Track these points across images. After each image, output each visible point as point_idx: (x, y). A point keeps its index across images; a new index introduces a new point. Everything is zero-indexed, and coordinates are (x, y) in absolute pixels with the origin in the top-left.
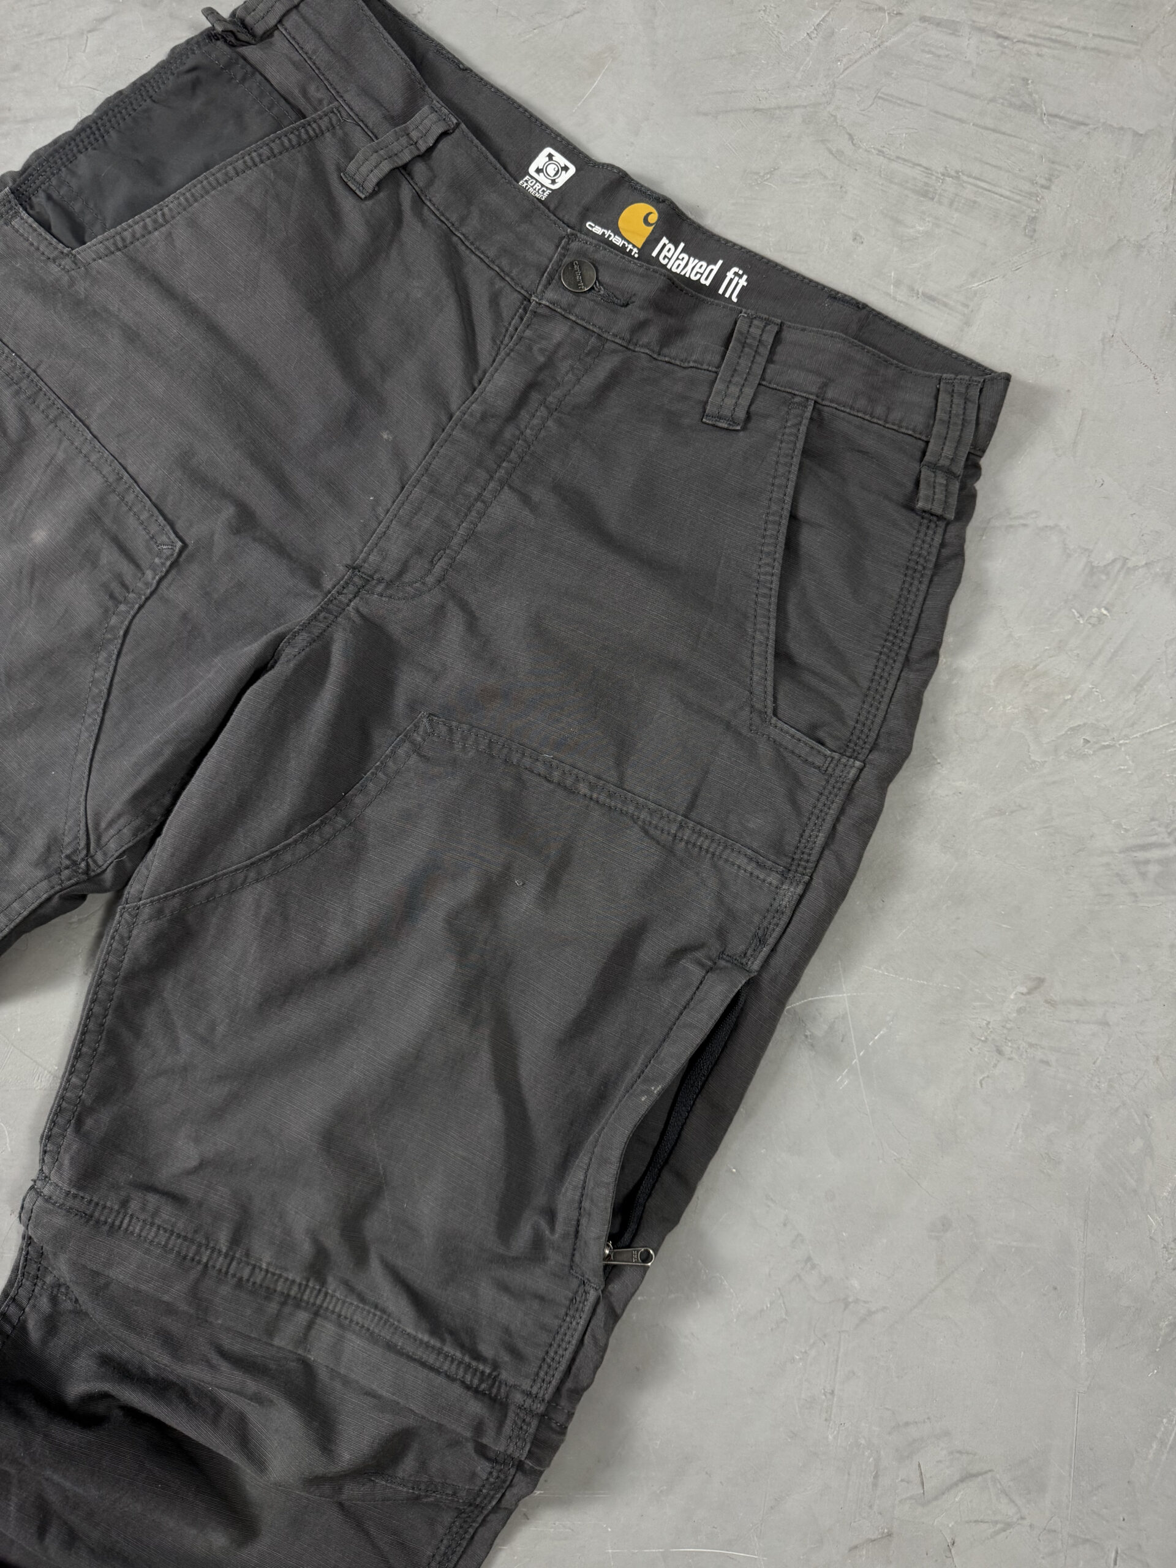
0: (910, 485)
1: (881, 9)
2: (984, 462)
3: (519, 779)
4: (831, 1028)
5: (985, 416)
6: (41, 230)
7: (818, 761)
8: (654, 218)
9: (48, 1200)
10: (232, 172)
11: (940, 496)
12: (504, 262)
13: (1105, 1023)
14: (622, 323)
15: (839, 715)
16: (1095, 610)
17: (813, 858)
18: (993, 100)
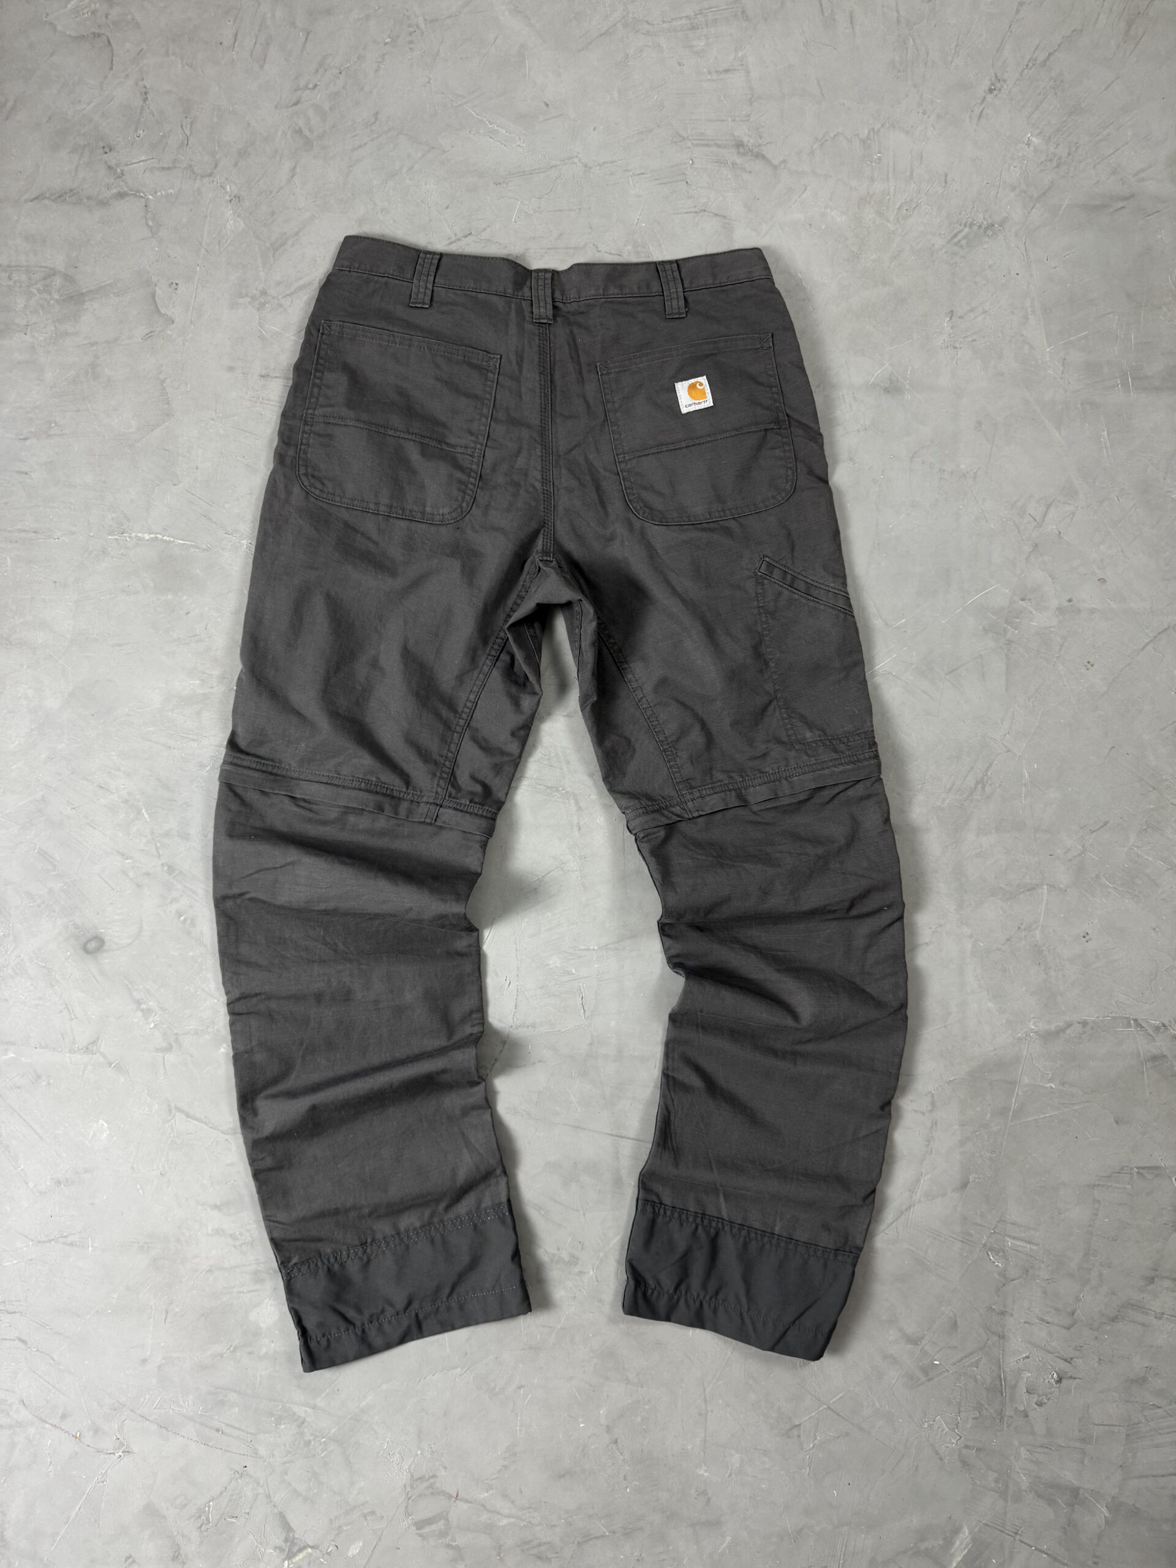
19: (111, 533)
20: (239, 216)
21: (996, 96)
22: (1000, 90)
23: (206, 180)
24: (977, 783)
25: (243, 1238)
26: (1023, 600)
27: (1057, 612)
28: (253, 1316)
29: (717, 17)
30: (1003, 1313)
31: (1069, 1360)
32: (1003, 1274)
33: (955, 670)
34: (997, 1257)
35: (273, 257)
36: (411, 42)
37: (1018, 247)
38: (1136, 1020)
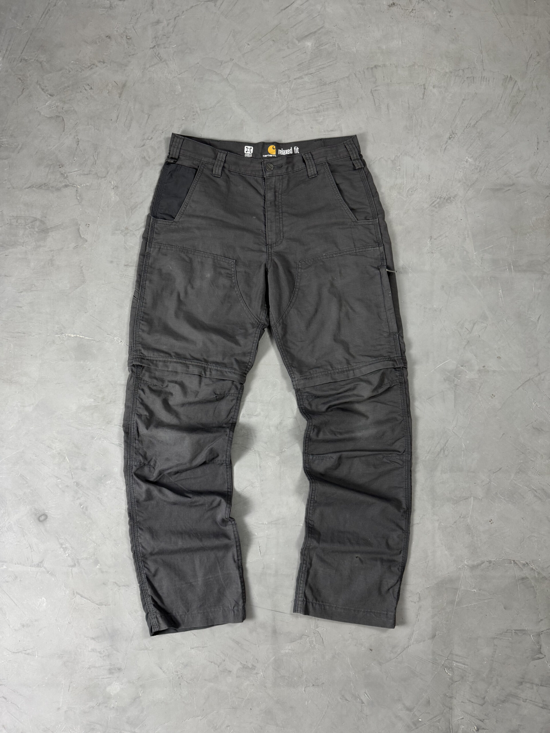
0: (352, 166)
1: (286, 82)
2: (361, 153)
3: (323, 262)
4: (402, 268)
5: (357, 145)
6: (165, 220)
7: (371, 223)
8: (274, 147)
9: (298, 380)
10: (194, 187)
11: (359, 164)
12: (253, 173)
13: (446, 237)
14: (284, 170)
15: (368, 213)
16: (398, 168)
17: (381, 240)
18: (318, 87)
19: (57, 334)
20: (117, 195)
21: (453, 140)
22: (454, 138)
23: (103, 179)
24: (441, 450)
25: (105, 653)
26: (462, 366)
27: (478, 372)
28: (108, 689)
29: (328, 107)
30: (451, 697)
31: (482, 720)
32: (451, 678)
33: (431, 398)
34: (449, 671)
35: (131, 212)
36: (194, 119)
37: (461, 208)
38: (514, 561)
